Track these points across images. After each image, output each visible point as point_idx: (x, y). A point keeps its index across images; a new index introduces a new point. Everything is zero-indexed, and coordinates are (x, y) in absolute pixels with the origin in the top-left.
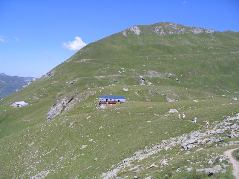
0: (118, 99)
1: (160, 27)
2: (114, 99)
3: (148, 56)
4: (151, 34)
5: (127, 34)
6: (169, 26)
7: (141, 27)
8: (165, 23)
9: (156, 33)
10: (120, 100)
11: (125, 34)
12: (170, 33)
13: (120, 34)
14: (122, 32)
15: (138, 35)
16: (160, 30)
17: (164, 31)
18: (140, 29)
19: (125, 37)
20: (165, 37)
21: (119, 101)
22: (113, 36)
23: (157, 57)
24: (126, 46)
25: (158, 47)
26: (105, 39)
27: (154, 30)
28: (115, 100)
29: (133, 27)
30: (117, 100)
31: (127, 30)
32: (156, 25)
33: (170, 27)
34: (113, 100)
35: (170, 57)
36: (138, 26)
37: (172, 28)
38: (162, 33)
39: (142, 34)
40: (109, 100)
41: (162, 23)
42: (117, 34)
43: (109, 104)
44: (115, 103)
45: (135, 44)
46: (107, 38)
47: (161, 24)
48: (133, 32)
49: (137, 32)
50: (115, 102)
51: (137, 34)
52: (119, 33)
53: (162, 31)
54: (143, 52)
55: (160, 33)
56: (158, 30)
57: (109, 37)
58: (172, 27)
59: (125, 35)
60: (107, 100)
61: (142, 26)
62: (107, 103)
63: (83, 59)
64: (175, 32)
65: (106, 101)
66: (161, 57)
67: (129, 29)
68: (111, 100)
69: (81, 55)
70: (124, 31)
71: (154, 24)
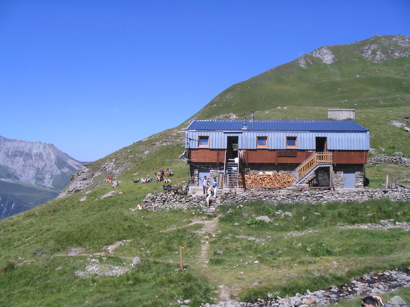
0: (314, 135)
1: (373, 47)
2: (283, 136)
3: (355, 100)
4: (356, 60)
5: (307, 64)
6: (392, 42)
7: (335, 50)
8: (384, 37)
9: (367, 58)
10: (329, 136)
11: (302, 64)
12: (395, 56)
13: (293, 65)
14: (297, 60)
15: (330, 64)
16: (374, 53)
17: (383, 52)
18: (333, 53)
19: (304, 70)
20: (385, 64)
21: (321, 144)
22: (278, 69)
23: (377, 101)
24: (306, 85)
25: (376, 82)
26: (264, 76)
27: (362, 52)
28: (291, 140)
29: (319, 49)
30: (307, 140)
31: (306, 57)
32: (364, 43)
33: (396, 45)
34: (277, 140)
35: (406, 98)
36: (328, 48)
37: (401, 46)
38: (378, 56)
39: (337, 63)
40: (247, 140)
41: (378, 38)
42: (288, 64)
43: (251, 175)
44: (290, 161)
45: (326, 81)
46: (266, 73)
47: (375, 40)
48: (320, 60)
49: (328, 58)
50: (293, 153)
51: (328, 63)
52: (291, 62)
53: (378, 53)
54: (344, 93)
55: (374, 57)
56: (370, 53)
57: (271, 71)
58: (400, 44)
59: (304, 67)
60: (232, 141)
61: (336, 46)
62: (237, 160)
63: (218, 115)
64: (407, 53)
65: (224, 145)
66: (384, 100)
67: (310, 54)
68: (261, 139)
69: (216, 107)
70: (301, 58)
71: (361, 42)
